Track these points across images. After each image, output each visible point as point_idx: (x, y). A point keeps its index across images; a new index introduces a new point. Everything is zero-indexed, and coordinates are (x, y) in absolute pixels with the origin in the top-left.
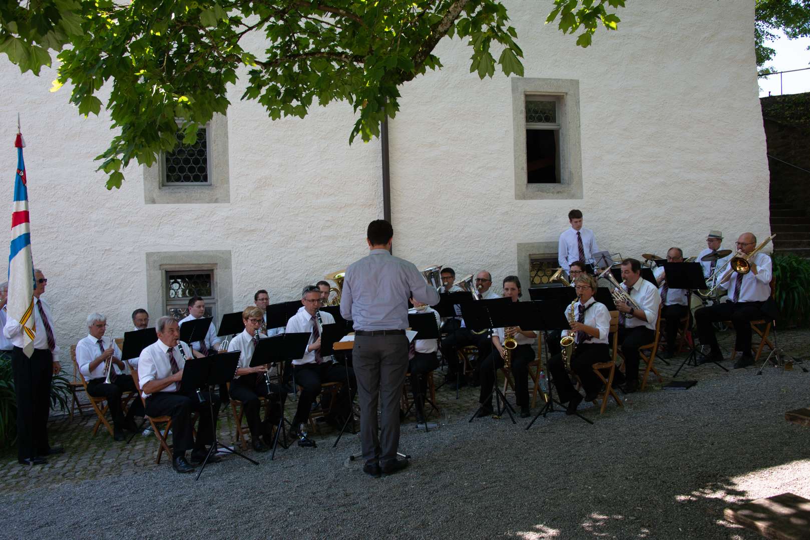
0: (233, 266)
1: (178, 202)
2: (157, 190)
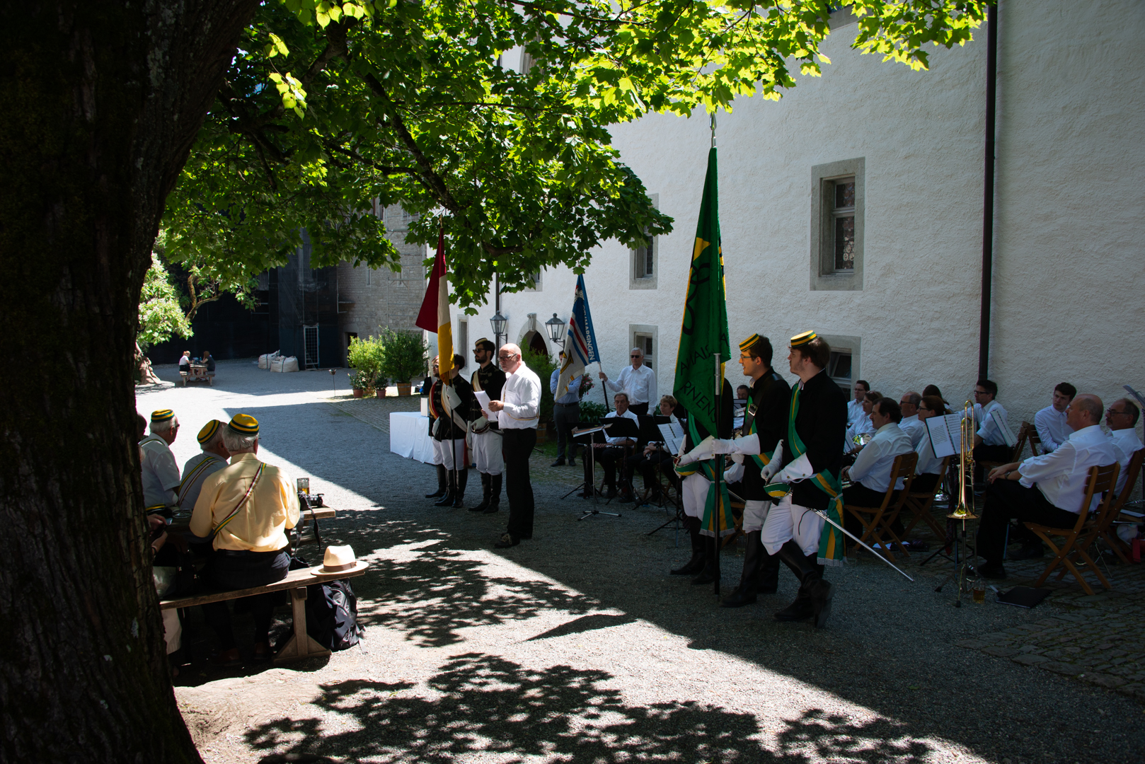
0: (862, 353)
1: (829, 289)
2: (817, 278)
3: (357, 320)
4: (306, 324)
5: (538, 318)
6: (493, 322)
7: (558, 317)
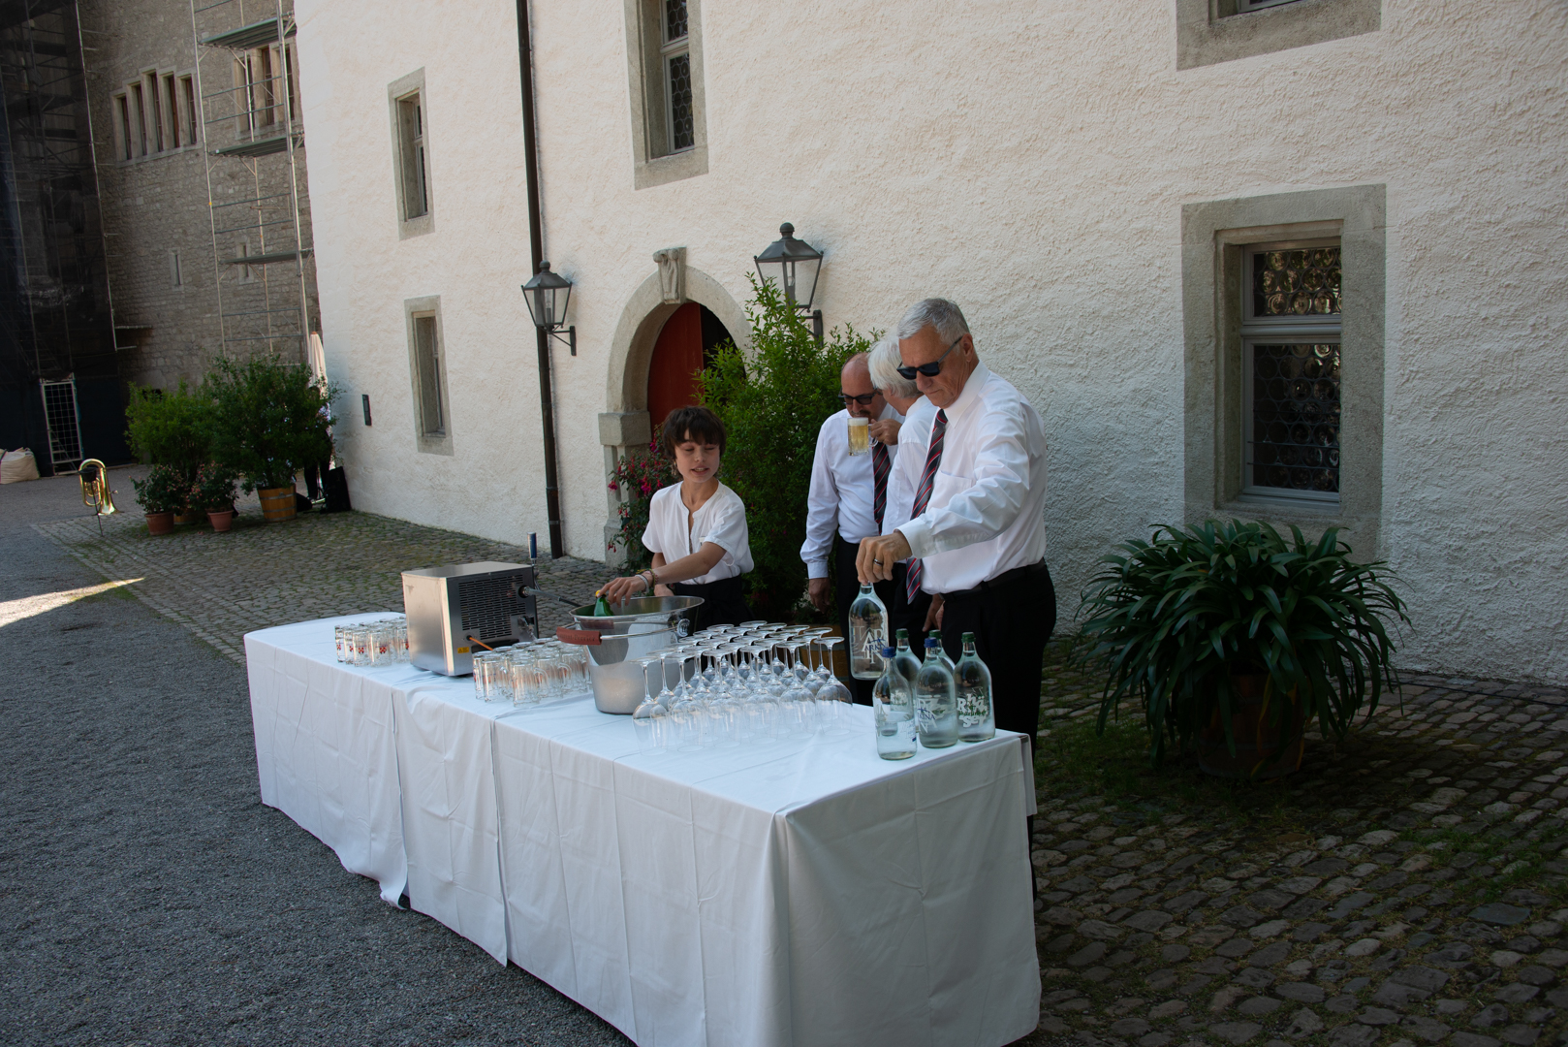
3: (161, 362)
4: (47, 378)
5: (693, 261)
6: (531, 294)
7: (796, 236)
